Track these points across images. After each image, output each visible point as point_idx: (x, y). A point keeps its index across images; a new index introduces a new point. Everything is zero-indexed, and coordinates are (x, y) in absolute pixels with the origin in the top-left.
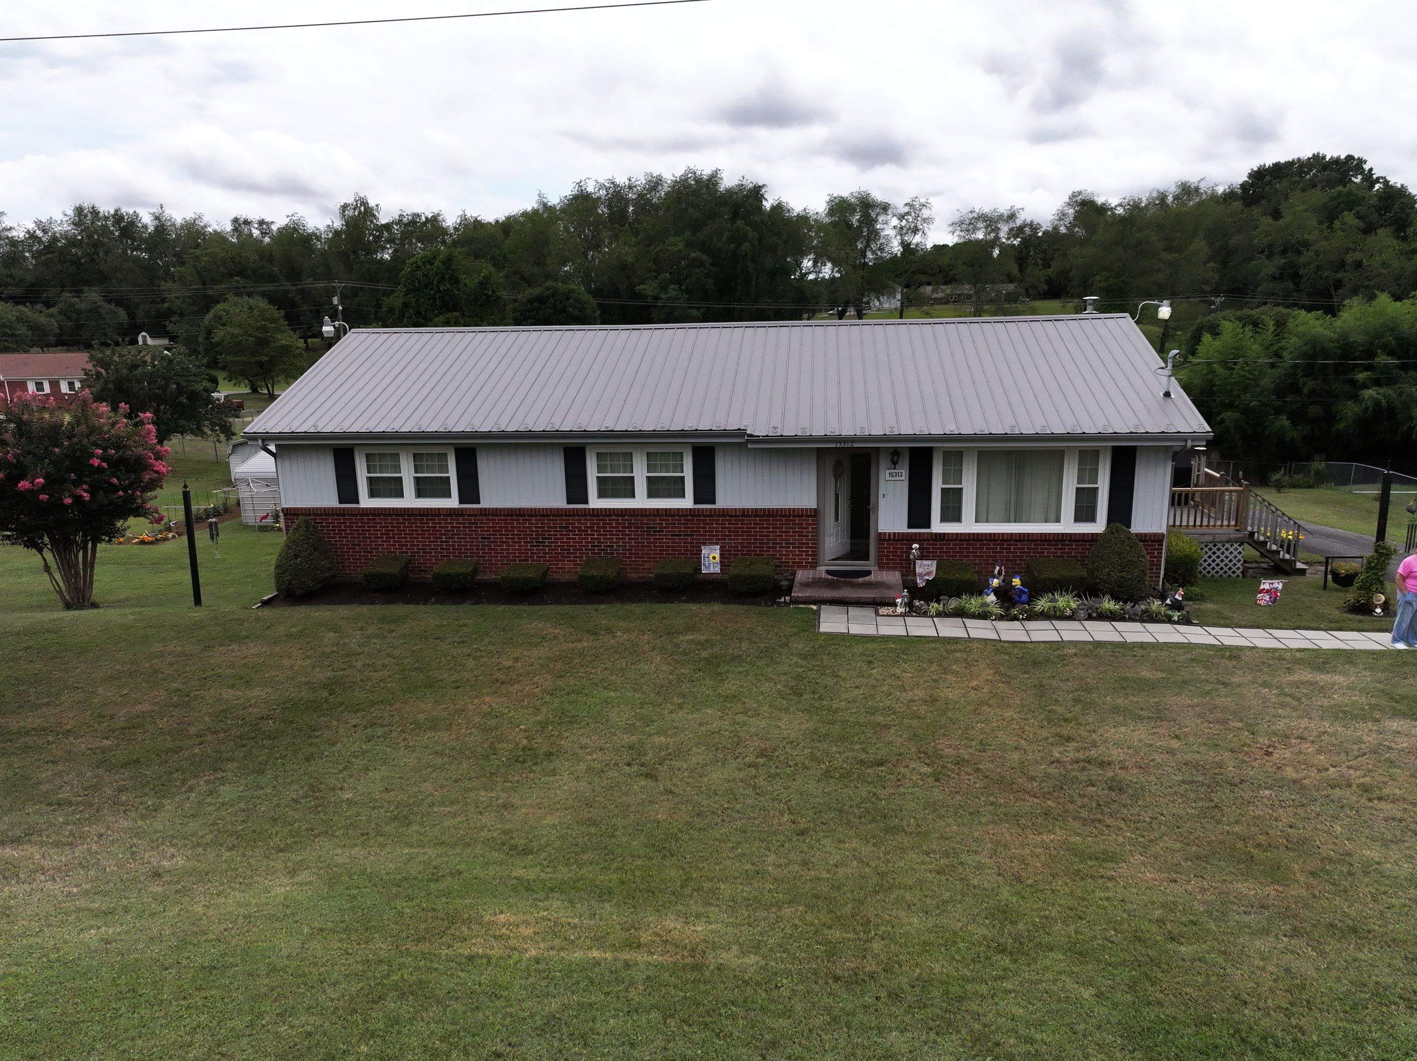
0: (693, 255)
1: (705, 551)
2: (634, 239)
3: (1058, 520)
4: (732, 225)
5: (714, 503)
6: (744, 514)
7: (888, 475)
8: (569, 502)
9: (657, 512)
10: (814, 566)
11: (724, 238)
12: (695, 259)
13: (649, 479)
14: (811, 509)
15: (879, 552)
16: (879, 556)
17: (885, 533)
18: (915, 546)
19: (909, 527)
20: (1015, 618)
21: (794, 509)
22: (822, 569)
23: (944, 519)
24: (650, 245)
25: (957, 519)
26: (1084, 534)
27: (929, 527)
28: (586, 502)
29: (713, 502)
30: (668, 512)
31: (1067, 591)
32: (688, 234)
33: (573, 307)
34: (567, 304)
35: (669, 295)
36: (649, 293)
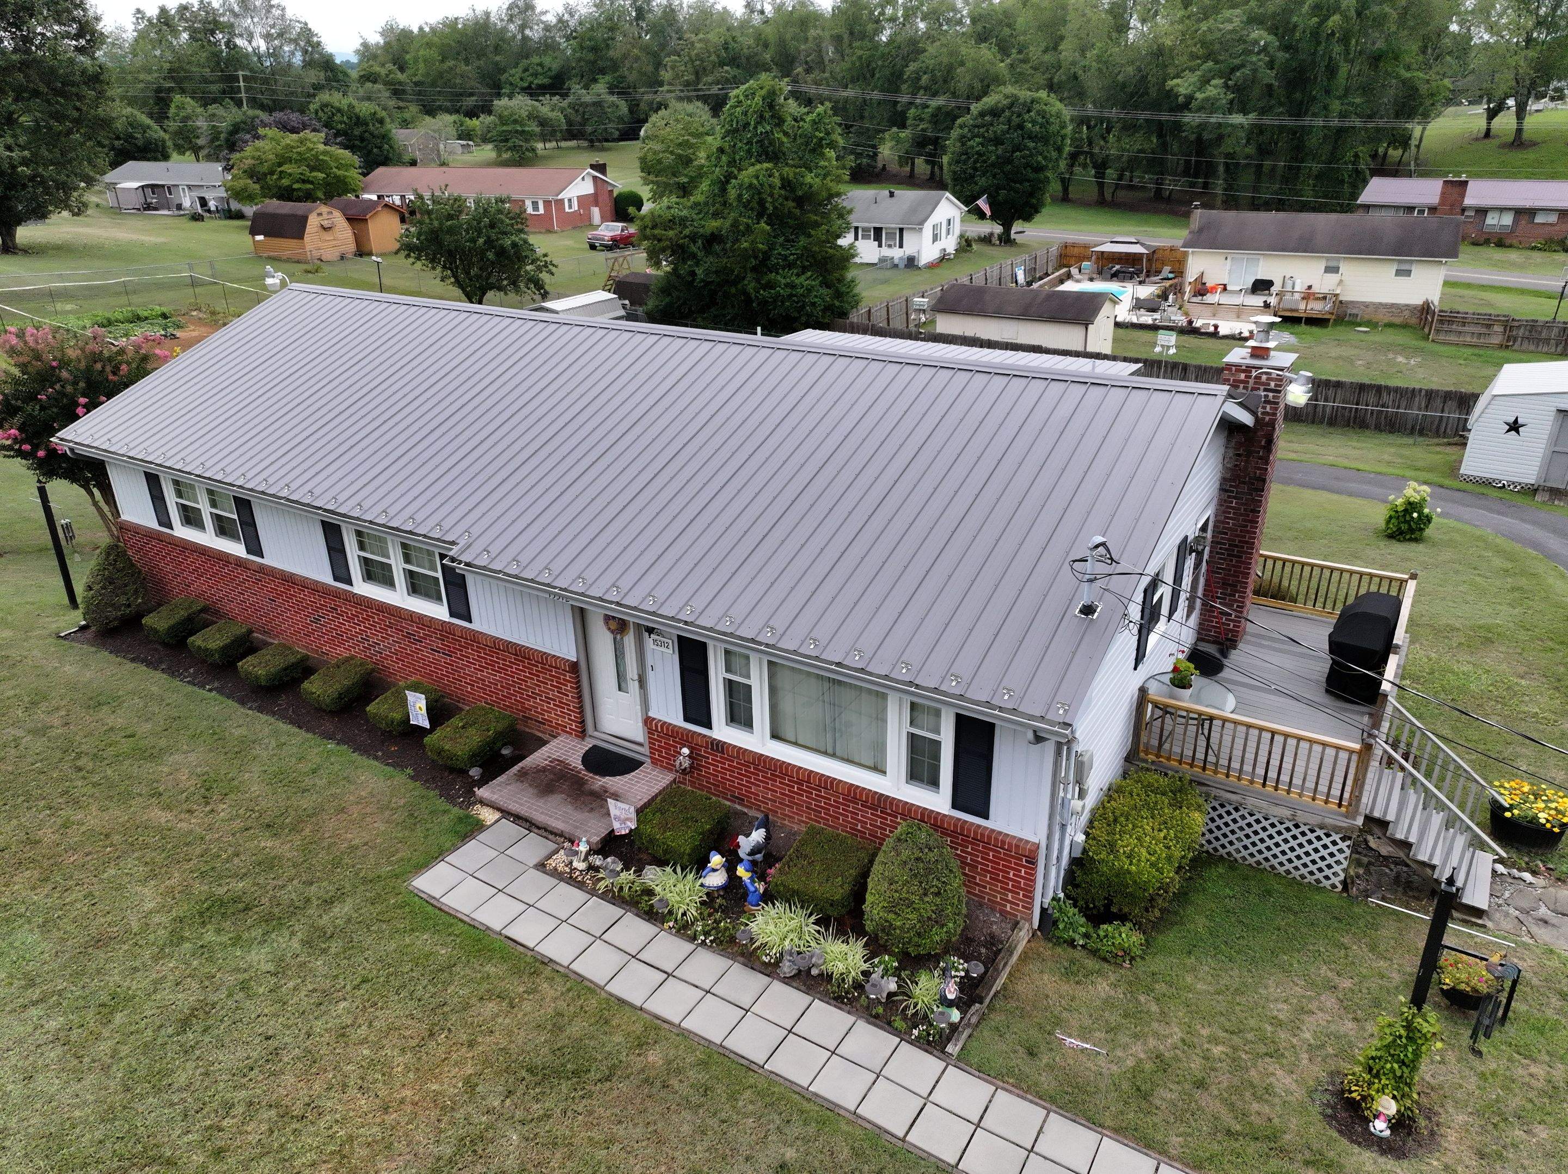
0: (1253, 35)
11: (1305, 9)
12: (1255, 41)
33: (1034, 122)
34: (1026, 117)
35: (1208, 94)
36: (1182, 90)
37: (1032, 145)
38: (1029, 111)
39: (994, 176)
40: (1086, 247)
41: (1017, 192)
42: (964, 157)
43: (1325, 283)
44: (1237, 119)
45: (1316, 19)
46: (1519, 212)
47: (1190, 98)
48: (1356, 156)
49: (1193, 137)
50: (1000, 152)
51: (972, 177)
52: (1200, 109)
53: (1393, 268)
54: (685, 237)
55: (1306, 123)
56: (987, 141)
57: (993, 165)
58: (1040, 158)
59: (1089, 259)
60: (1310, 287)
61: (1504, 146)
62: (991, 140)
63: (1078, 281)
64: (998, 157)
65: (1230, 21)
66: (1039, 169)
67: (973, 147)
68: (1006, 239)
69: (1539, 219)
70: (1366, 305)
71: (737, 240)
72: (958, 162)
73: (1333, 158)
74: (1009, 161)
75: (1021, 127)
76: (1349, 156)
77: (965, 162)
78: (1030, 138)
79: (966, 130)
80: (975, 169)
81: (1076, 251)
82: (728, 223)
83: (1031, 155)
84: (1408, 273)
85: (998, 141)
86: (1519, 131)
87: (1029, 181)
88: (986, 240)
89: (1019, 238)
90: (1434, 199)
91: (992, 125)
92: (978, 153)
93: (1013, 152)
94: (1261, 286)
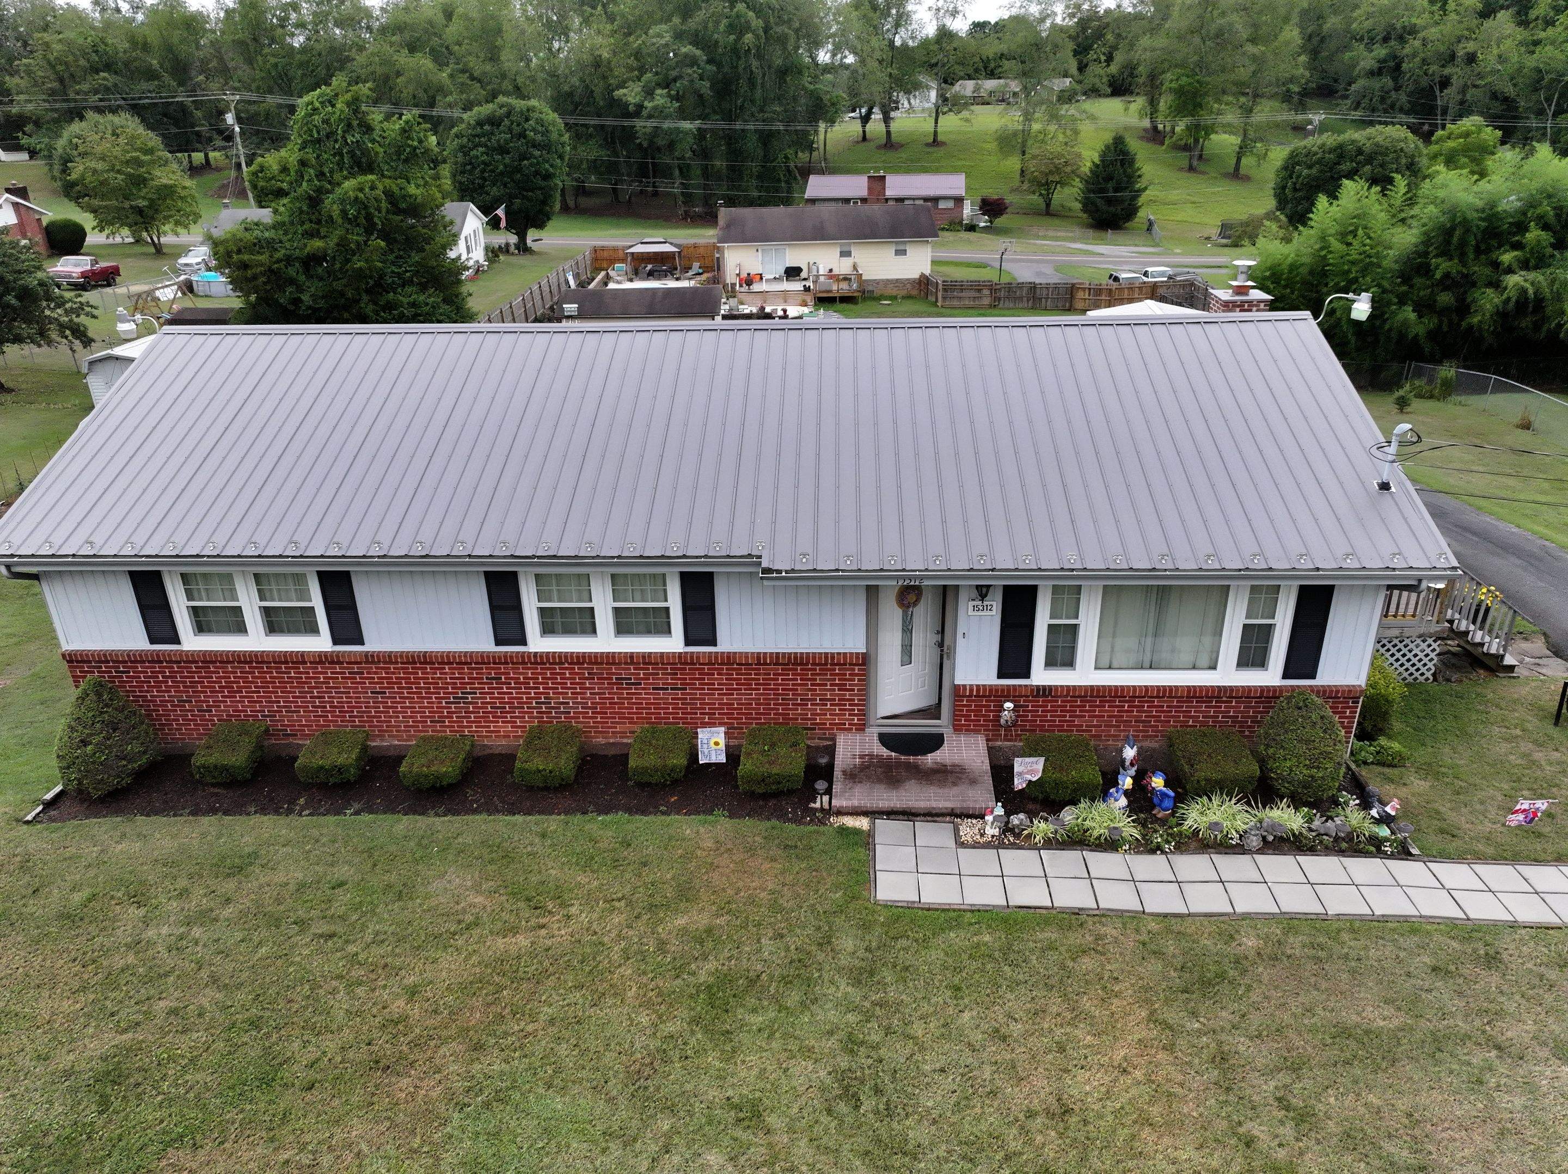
0: (684, 50)
1: (703, 734)
2: (609, 27)
3: (1213, 667)
4: (731, 9)
5: (715, 645)
6: (760, 661)
7: (971, 608)
8: (498, 642)
9: (630, 659)
10: (861, 728)
11: (722, 27)
12: (686, 55)
13: (617, 611)
14: (857, 654)
15: (955, 711)
16: (955, 715)
17: (964, 686)
18: (1009, 705)
19: (1000, 676)
20: (1155, 850)
21: (833, 654)
22: (873, 732)
23: (1051, 662)
24: (630, 34)
25: (1069, 663)
26: (1249, 688)
27: (1027, 675)
28: (524, 642)
29: (714, 643)
30: (646, 660)
31: (1230, 795)
32: (676, 20)
33: (534, 130)
34: (526, 126)
35: (656, 103)
36: (631, 100)
37: (537, 153)
38: (527, 120)
39: (505, 185)
40: (615, 249)
41: (530, 200)
42: (468, 167)
43: (843, 267)
44: (687, 125)
45: (732, 37)
46: (926, 199)
47: (640, 107)
48: (786, 157)
49: (645, 144)
50: (507, 161)
51: (482, 187)
52: (650, 117)
53: (892, 250)
54: (279, 261)
55: (738, 127)
56: (490, 150)
57: (502, 174)
58: (547, 166)
59: (623, 260)
60: (831, 270)
61: (879, 147)
62: (494, 149)
63: (618, 282)
64: (506, 166)
65: (659, 35)
66: (548, 177)
67: (477, 157)
68: (523, 248)
69: (942, 205)
70: (877, 282)
71: (348, 261)
72: (463, 172)
73: (766, 158)
74: (518, 170)
75: (522, 135)
76: (781, 156)
77: (471, 172)
78: (534, 146)
79: (465, 140)
80: (485, 179)
81: (606, 254)
82: (332, 242)
83: (538, 163)
84: (904, 252)
85: (503, 150)
86: (888, 133)
87: (541, 188)
88: (505, 249)
89: (534, 246)
90: (864, 193)
91: (492, 134)
92: (484, 163)
93: (521, 159)
94: (793, 273)
